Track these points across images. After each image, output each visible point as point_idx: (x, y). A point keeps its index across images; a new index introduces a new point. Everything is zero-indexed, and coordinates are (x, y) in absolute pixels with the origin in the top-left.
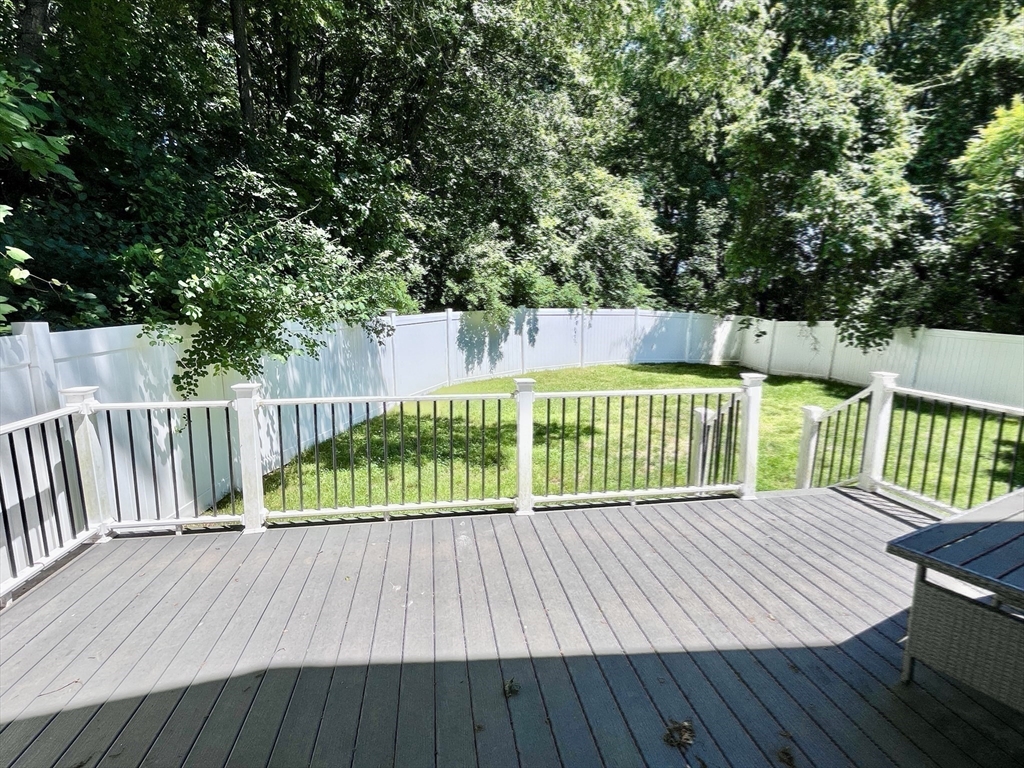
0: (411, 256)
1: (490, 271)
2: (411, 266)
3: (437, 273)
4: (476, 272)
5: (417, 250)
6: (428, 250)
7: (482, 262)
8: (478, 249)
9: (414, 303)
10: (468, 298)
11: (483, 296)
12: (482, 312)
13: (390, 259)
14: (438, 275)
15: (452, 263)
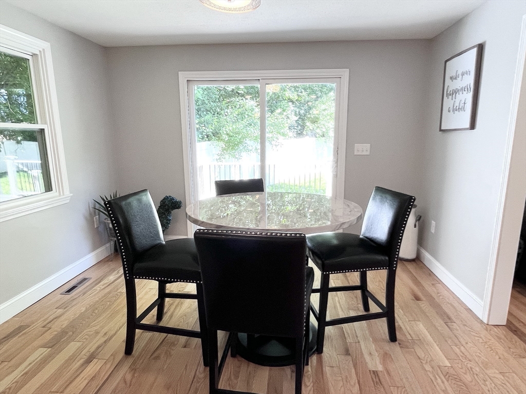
0: (290, 111)
1: (328, 117)
2: (290, 116)
3: (302, 118)
4: (321, 118)
5: (293, 108)
6: (298, 108)
7: (325, 113)
8: (323, 107)
9: (291, 134)
10: (317, 131)
11: (324, 130)
12: (324, 138)
13: (280, 114)
14: (303, 120)
15: (310, 114)
